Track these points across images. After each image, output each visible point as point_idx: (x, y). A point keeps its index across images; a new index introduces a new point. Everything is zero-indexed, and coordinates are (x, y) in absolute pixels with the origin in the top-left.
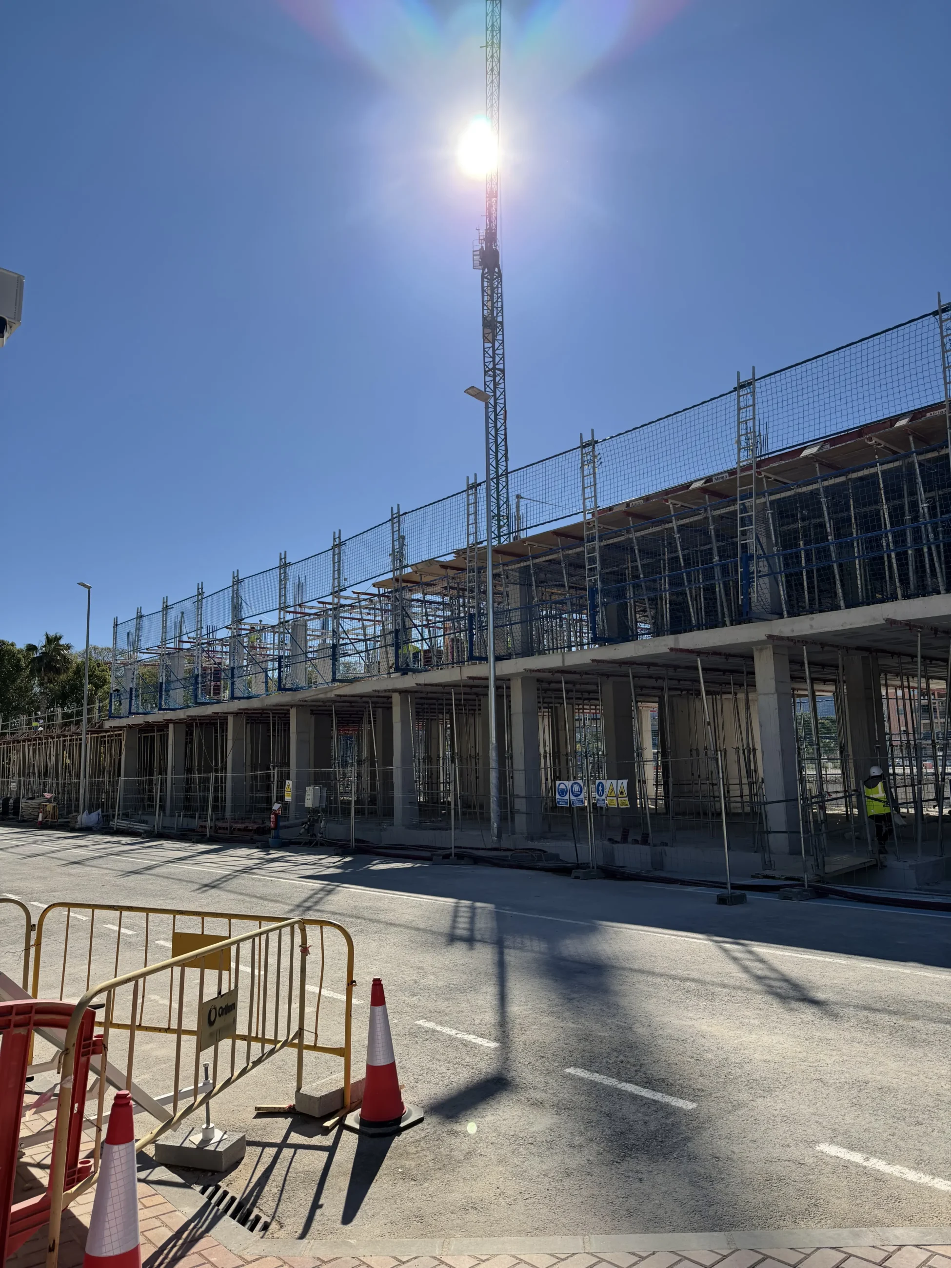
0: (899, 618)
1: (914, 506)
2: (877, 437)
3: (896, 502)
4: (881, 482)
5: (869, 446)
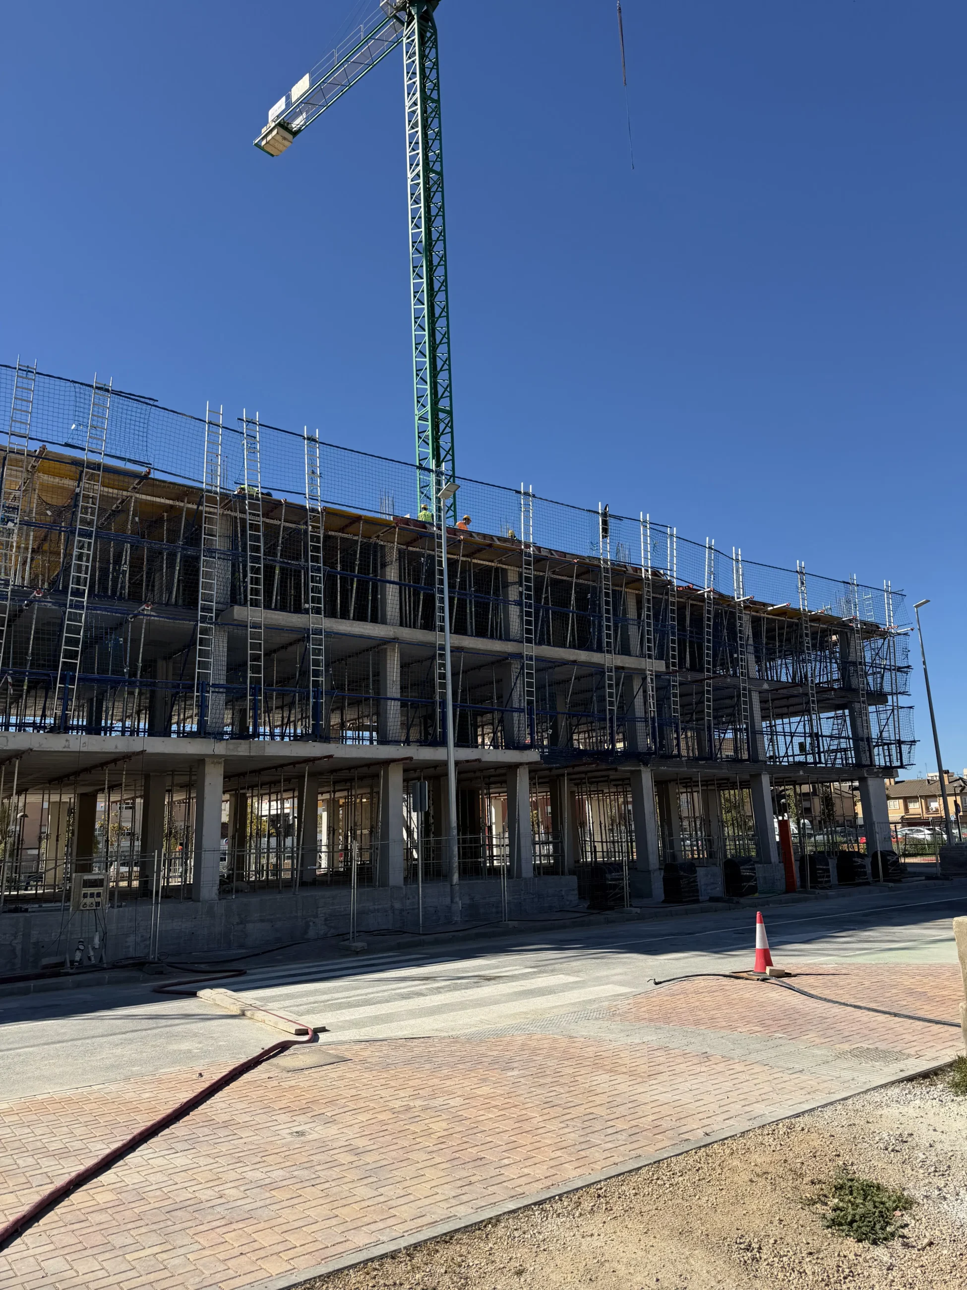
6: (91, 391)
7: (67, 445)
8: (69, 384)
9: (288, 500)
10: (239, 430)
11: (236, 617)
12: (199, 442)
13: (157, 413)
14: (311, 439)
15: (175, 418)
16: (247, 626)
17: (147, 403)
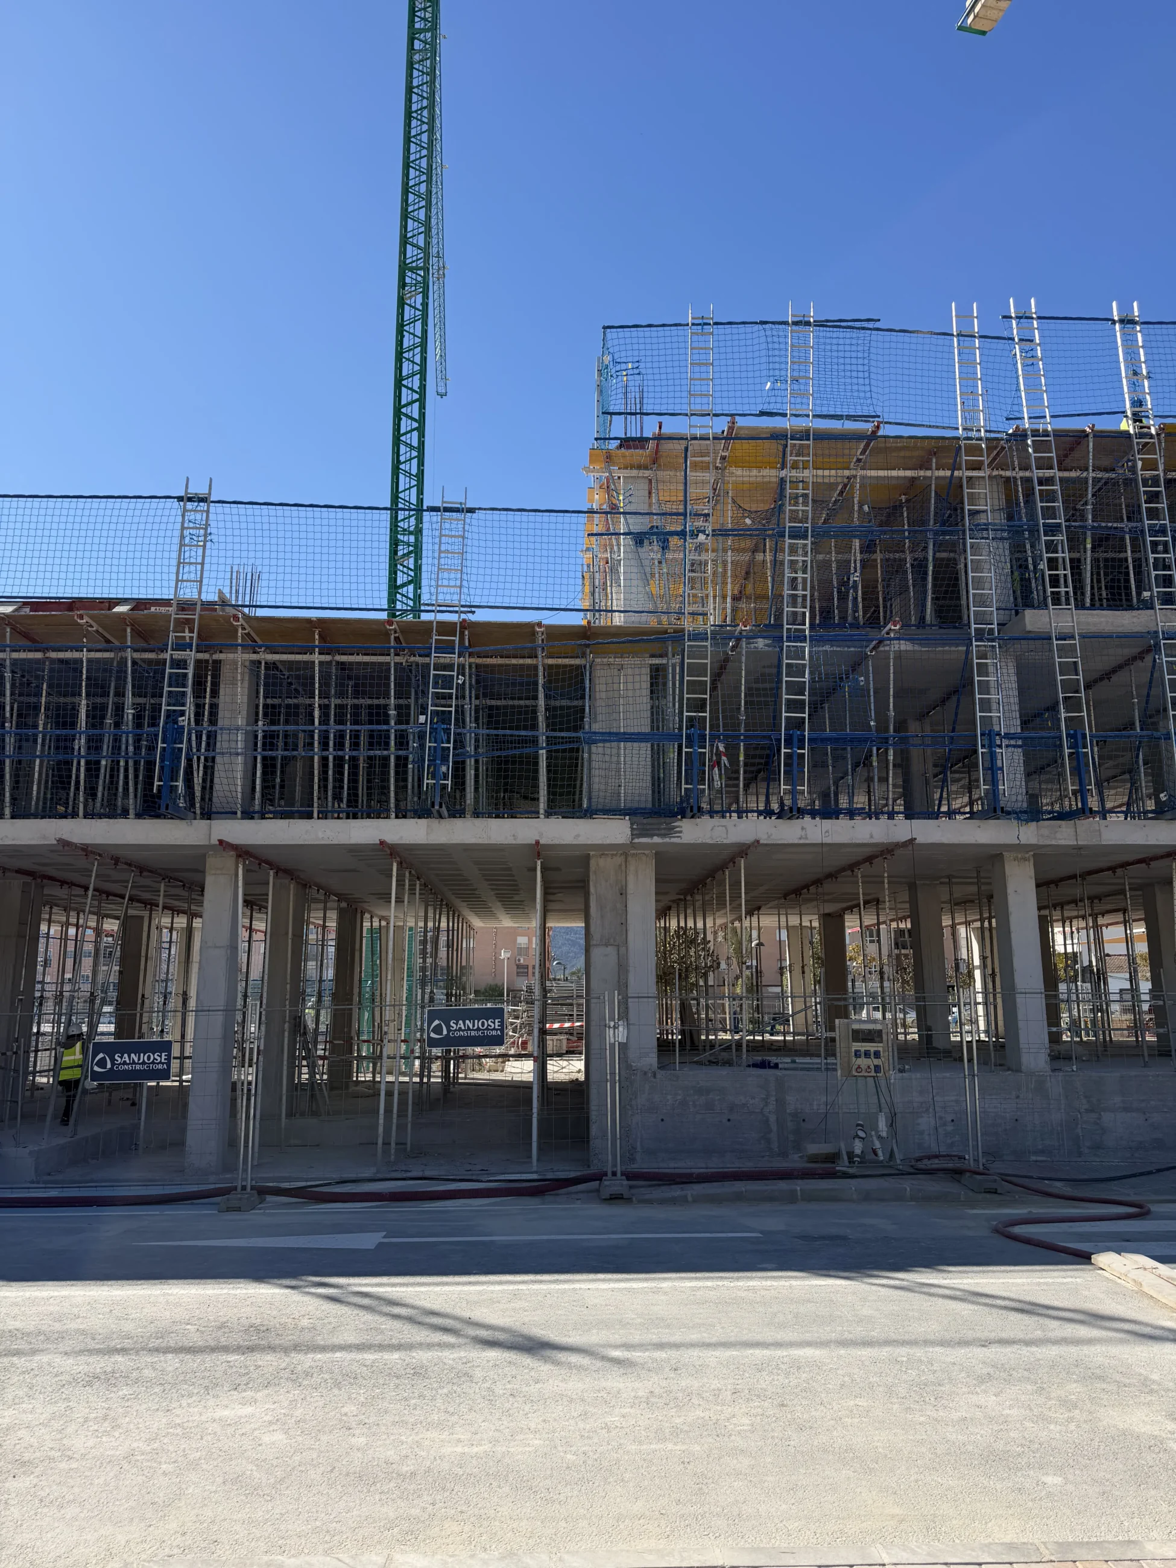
0: (75, 840)
1: (119, 709)
2: (91, 617)
3: (99, 700)
4: (84, 672)
5: (79, 624)
6: (785, 330)
7: (763, 414)
8: (756, 327)
9: (1096, 428)
10: (1005, 334)
11: (1029, 627)
12: (945, 368)
13: (880, 338)
14: (1127, 321)
15: (907, 339)
16: (1050, 638)
17: (864, 328)
